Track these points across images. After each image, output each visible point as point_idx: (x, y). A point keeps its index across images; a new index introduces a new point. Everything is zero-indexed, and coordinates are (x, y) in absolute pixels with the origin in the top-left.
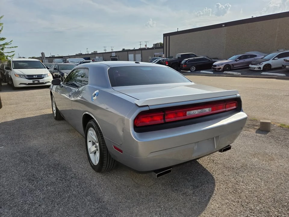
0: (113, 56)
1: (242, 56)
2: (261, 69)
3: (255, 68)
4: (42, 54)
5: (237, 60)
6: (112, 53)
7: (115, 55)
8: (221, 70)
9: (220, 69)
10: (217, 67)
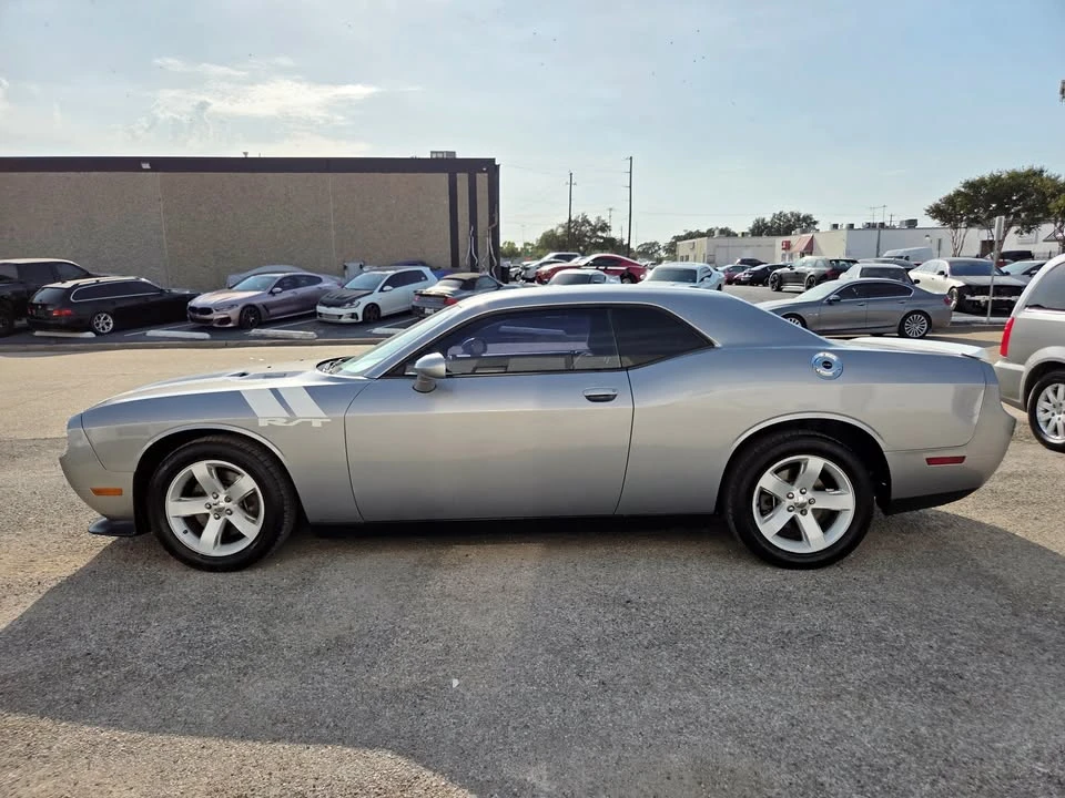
1: (285, 278)
2: (357, 318)
3: (340, 316)
5: (274, 290)
8: (230, 325)
9: (228, 320)
10: (216, 316)
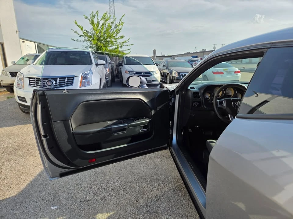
4: (154, 51)
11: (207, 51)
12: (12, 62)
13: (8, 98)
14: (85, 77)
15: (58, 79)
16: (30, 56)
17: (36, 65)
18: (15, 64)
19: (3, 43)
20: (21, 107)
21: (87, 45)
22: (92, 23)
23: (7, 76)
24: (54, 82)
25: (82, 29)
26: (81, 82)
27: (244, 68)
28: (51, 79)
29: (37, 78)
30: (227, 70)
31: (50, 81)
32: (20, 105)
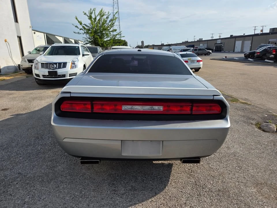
0: (218, 43)
4: (142, 42)
6: (218, 40)
7: (220, 42)
11: (203, 40)
12: (28, 52)
13: (27, 77)
14: (73, 63)
15: (58, 64)
16: (41, 47)
17: (45, 55)
18: (30, 54)
19: (21, 36)
20: (37, 80)
21: (86, 37)
22: (90, 18)
23: (25, 61)
24: (55, 66)
25: (81, 24)
26: (71, 66)
27: (226, 57)
28: (54, 64)
29: (46, 63)
30: (191, 59)
31: (53, 65)
32: (36, 79)
